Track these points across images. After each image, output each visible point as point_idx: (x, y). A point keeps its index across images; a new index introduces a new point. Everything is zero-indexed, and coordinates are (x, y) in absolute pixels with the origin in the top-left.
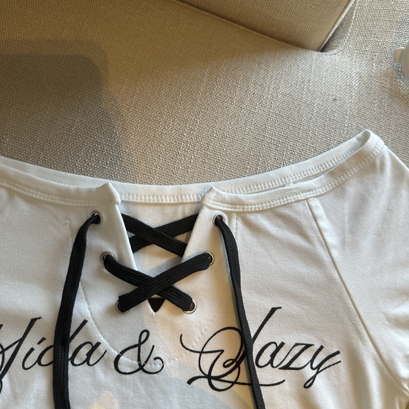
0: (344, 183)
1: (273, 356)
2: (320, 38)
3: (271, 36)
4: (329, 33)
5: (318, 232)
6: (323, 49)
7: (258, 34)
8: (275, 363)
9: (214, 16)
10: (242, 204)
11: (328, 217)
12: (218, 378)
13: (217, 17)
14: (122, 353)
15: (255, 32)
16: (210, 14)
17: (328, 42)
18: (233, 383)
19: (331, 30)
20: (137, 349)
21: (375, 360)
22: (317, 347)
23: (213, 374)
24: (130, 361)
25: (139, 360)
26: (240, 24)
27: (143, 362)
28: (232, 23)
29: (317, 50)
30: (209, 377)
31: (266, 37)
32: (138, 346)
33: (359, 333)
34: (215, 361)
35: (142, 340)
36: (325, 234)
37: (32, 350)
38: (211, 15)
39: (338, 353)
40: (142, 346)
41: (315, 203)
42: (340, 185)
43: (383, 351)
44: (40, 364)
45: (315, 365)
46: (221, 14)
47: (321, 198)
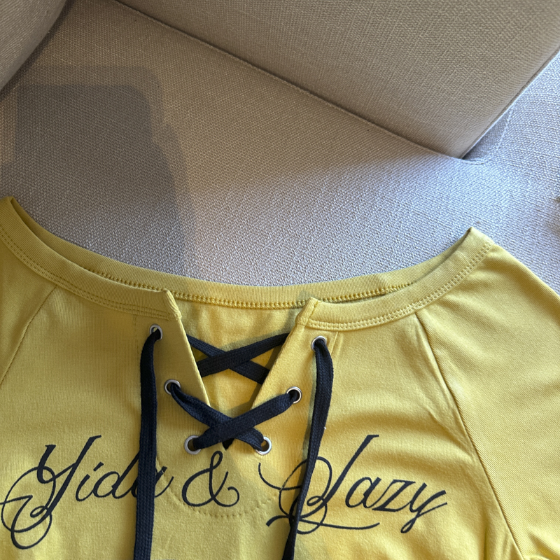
3: (406, 138)
6: (466, 156)
7: (390, 133)
9: (339, 109)
13: (342, 110)
15: (386, 132)
16: (334, 106)
17: (475, 147)
26: (369, 121)
28: (360, 119)
46: (348, 107)
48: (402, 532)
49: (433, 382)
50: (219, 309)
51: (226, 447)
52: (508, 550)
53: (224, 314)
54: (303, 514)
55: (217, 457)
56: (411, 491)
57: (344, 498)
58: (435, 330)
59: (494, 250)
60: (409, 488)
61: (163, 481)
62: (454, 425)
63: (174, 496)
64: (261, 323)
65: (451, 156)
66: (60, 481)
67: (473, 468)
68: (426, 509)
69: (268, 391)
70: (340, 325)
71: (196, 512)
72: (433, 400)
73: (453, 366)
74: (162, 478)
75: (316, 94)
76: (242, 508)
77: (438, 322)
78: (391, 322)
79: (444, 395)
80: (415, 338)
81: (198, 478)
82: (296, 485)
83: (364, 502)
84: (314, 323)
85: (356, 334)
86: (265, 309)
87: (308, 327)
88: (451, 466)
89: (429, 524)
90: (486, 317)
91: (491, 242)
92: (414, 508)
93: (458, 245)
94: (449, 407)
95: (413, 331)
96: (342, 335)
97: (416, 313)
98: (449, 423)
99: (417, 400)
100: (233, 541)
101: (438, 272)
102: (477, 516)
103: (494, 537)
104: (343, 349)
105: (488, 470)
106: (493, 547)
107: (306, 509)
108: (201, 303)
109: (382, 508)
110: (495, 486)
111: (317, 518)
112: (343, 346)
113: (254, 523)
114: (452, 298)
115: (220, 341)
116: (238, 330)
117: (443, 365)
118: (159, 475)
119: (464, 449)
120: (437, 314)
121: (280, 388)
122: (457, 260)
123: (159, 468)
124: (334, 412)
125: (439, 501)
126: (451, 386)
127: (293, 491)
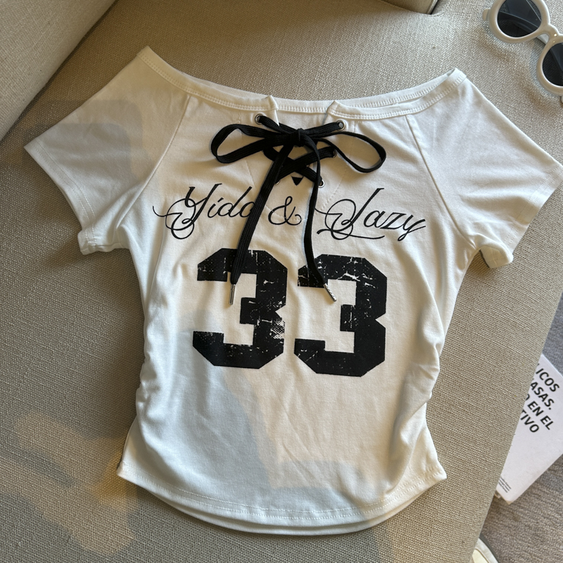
0: (433, 105)
1: (376, 220)
5: (413, 138)
8: (378, 224)
10: (359, 114)
11: (421, 128)
12: (338, 232)
14: (274, 210)
18: (348, 235)
20: (284, 208)
21: (451, 225)
22: (408, 216)
23: (334, 229)
24: (279, 216)
25: (285, 216)
27: (287, 217)
30: (332, 230)
32: (285, 206)
33: (440, 207)
34: (336, 220)
35: (288, 202)
36: (418, 139)
37: (214, 205)
39: (424, 220)
40: (287, 207)
41: (411, 118)
42: (430, 106)
43: (456, 219)
44: (219, 215)
45: (406, 228)
47: (416, 115)
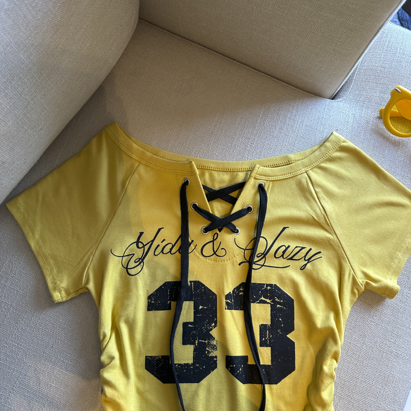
2: (331, 91)
4: (337, 89)
19: (338, 87)
26: (283, 81)
29: (330, 99)
31: (298, 89)
38: (265, 75)
48: (301, 269)
49: (314, 203)
50: (213, 172)
51: (220, 231)
52: (351, 277)
53: (215, 174)
54: (255, 261)
55: (216, 235)
56: (304, 252)
57: (274, 254)
58: (315, 179)
59: (344, 142)
60: (303, 250)
61: (192, 246)
62: (324, 222)
63: (197, 253)
64: (233, 178)
65: (324, 98)
66: (147, 248)
67: (334, 241)
68: (312, 259)
69: (238, 207)
70: (270, 177)
71: (208, 260)
72: (315, 211)
73: (324, 196)
74: (192, 245)
75: (255, 69)
76: (228, 257)
77: (317, 176)
78: (294, 176)
79: (320, 209)
80: (306, 183)
81: (207, 245)
82: (251, 248)
83: (282, 256)
84: (258, 177)
85: (278, 182)
86: (235, 172)
87: (255, 178)
88: (323, 240)
89: (313, 266)
90: (340, 173)
91: (343, 138)
92: (306, 259)
93: (327, 140)
94: (322, 214)
95: (305, 180)
96: (271, 182)
97: (306, 172)
98: (322, 221)
99: (306, 211)
100: (224, 272)
101: (317, 153)
102: (336, 262)
103: (344, 271)
104: (272, 189)
105: (341, 242)
106: (344, 275)
107: (256, 259)
108: (205, 169)
109: (291, 259)
110: (345, 249)
111: (261, 262)
112: (272, 187)
113: (233, 264)
114: (324, 165)
115: (214, 187)
116: (222, 181)
117: (319, 195)
118: (191, 244)
119: (330, 233)
120: (317, 173)
121: (243, 206)
122: (326, 147)
123: (190, 241)
124: (268, 217)
125: (318, 256)
126: (323, 204)
127: (250, 251)
